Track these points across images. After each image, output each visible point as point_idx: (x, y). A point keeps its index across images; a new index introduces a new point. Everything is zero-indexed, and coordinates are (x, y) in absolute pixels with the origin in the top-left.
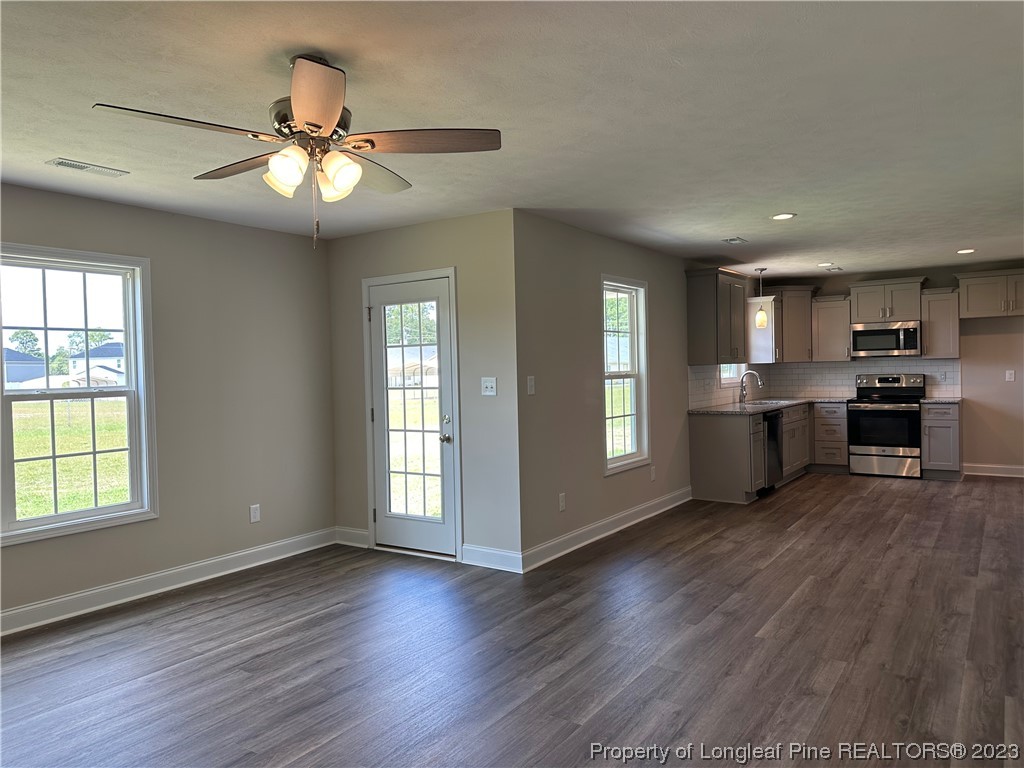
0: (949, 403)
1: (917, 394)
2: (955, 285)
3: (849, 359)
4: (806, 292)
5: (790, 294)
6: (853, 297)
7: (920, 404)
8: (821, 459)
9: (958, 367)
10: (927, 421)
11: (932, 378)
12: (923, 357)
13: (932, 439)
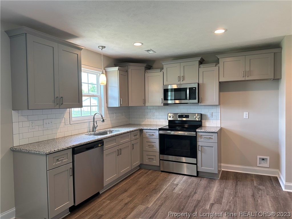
0: (212, 132)
1: (197, 125)
2: (217, 62)
3: (162, 105)
4: (142, 67)
5: (132, 68)
6: (164, 70)
7: (196, 132)
8: (146, 162)
9: (218, 110)
10: (201, 142)
11: (205, 115)
12: (200, 104)
13: (203, 154)
